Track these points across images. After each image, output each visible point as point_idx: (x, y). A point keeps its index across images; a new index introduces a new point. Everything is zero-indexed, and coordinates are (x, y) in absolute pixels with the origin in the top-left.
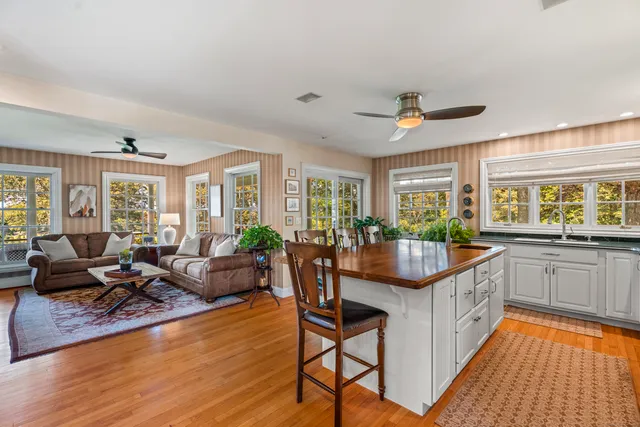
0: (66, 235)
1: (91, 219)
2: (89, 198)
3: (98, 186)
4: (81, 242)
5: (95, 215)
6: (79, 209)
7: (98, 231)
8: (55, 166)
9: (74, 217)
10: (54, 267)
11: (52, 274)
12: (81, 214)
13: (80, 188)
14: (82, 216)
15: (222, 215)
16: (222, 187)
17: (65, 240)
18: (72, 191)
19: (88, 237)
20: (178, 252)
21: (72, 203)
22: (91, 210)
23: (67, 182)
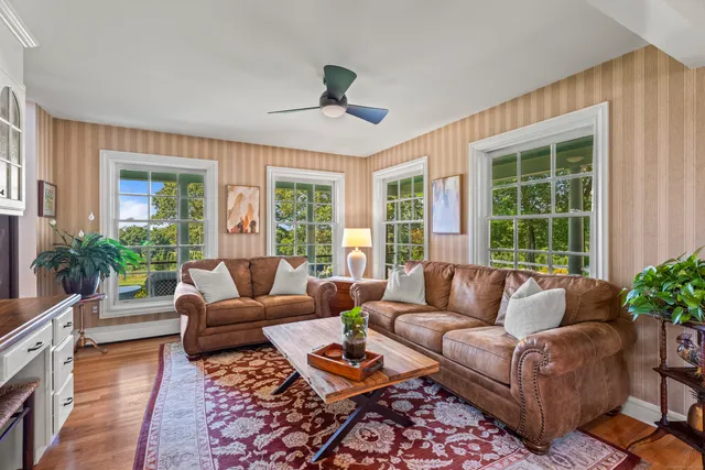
0: (225, 260)
1: (253, 236)
2: (250, 205)
3: (262, 186)
4: (243, 271)
5: (257, 231)
6: (239, 221)
7: (262, 255)
8: (211, 158)
9: (233, 233)
10: (211, 315)
11: (208, 327)
12: (240, 228)
13: (241, 190)
14: (241, 232)
15: (463, 231)
16: (463, 178)
17: (222, 268)
18: (230, 194)
19: (251, 264)
20: (386, 296)
21: (231, 212)
22: (253, 223)
23: (225, 182)
